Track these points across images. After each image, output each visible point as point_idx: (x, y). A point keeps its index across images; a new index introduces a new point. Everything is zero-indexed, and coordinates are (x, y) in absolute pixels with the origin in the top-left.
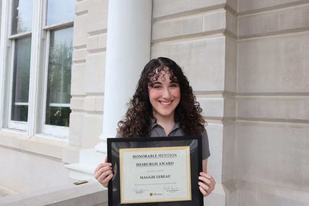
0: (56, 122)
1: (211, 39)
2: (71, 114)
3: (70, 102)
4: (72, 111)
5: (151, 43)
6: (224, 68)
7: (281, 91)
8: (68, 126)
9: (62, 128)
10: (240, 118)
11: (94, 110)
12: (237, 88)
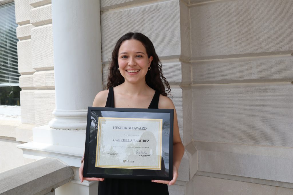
0: (7, 102)
1: (164, 2)
2: (21, 92)
3: (19, 81)
4: (22, 89)
5: (100, 11)
6: (180, 32)
7: (235, 53)
8: (20, 105)
9: (14, 107)
10: (195, 82)
11: (45, 86)
12: (191, 53)
